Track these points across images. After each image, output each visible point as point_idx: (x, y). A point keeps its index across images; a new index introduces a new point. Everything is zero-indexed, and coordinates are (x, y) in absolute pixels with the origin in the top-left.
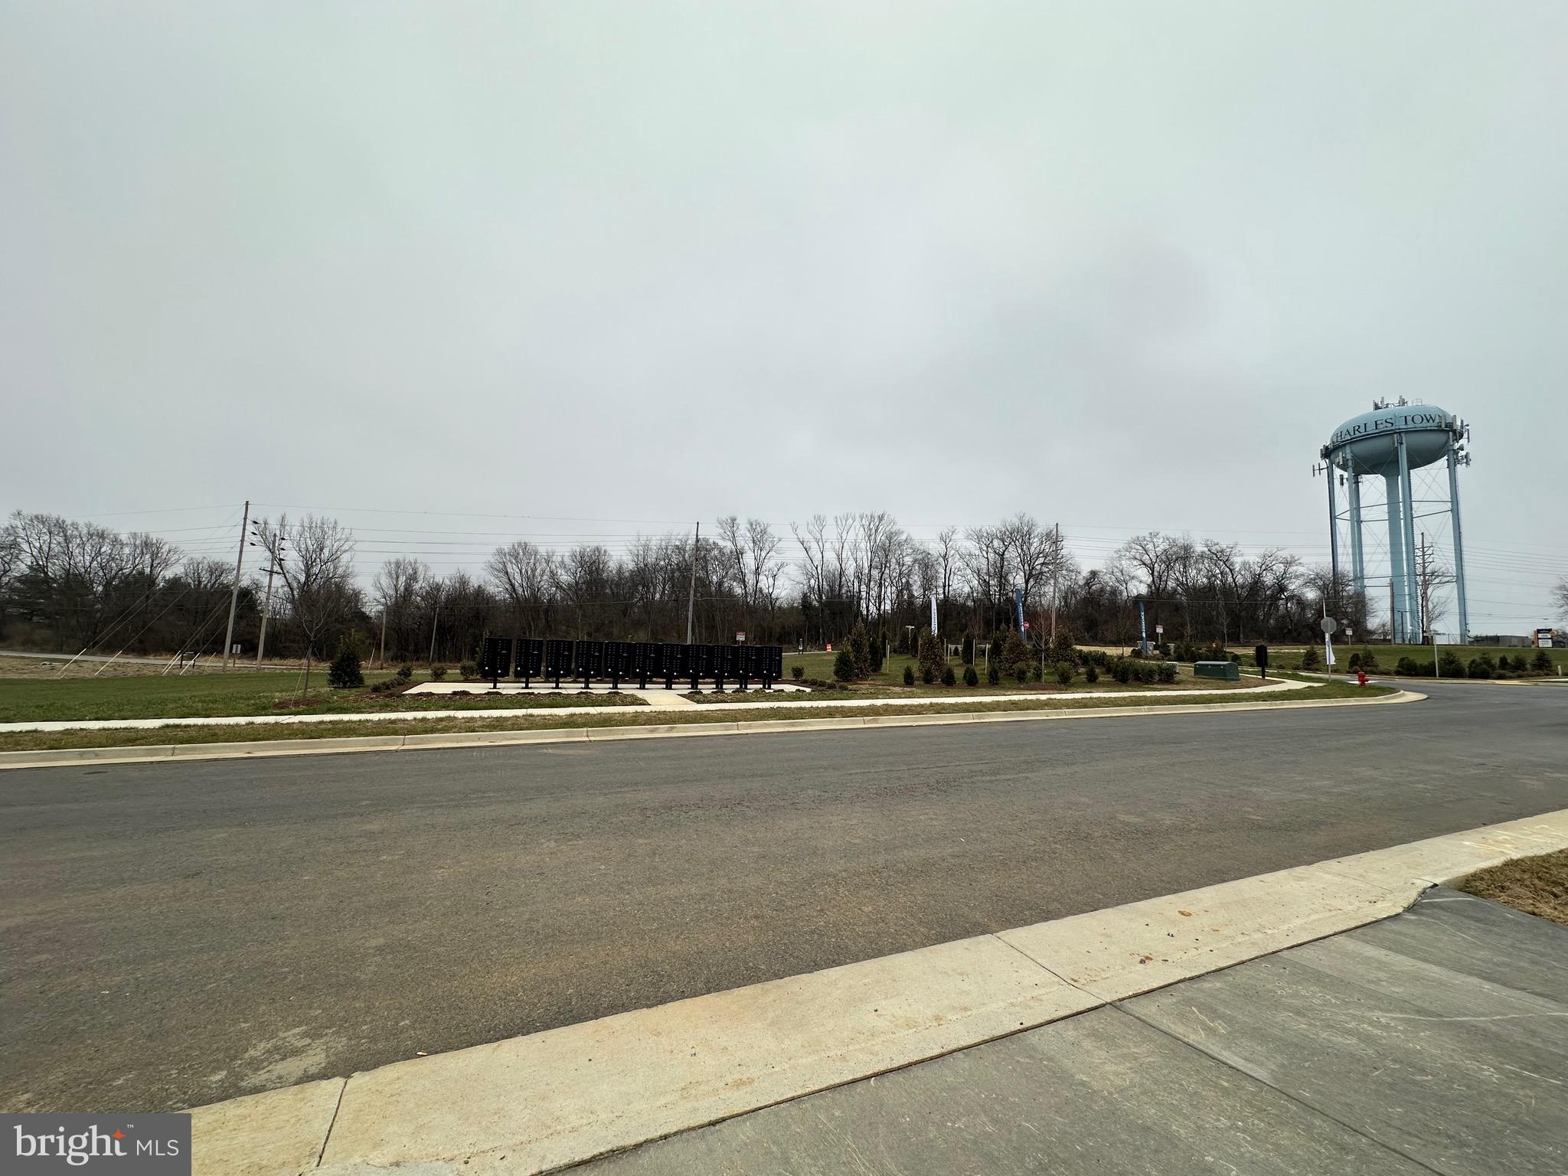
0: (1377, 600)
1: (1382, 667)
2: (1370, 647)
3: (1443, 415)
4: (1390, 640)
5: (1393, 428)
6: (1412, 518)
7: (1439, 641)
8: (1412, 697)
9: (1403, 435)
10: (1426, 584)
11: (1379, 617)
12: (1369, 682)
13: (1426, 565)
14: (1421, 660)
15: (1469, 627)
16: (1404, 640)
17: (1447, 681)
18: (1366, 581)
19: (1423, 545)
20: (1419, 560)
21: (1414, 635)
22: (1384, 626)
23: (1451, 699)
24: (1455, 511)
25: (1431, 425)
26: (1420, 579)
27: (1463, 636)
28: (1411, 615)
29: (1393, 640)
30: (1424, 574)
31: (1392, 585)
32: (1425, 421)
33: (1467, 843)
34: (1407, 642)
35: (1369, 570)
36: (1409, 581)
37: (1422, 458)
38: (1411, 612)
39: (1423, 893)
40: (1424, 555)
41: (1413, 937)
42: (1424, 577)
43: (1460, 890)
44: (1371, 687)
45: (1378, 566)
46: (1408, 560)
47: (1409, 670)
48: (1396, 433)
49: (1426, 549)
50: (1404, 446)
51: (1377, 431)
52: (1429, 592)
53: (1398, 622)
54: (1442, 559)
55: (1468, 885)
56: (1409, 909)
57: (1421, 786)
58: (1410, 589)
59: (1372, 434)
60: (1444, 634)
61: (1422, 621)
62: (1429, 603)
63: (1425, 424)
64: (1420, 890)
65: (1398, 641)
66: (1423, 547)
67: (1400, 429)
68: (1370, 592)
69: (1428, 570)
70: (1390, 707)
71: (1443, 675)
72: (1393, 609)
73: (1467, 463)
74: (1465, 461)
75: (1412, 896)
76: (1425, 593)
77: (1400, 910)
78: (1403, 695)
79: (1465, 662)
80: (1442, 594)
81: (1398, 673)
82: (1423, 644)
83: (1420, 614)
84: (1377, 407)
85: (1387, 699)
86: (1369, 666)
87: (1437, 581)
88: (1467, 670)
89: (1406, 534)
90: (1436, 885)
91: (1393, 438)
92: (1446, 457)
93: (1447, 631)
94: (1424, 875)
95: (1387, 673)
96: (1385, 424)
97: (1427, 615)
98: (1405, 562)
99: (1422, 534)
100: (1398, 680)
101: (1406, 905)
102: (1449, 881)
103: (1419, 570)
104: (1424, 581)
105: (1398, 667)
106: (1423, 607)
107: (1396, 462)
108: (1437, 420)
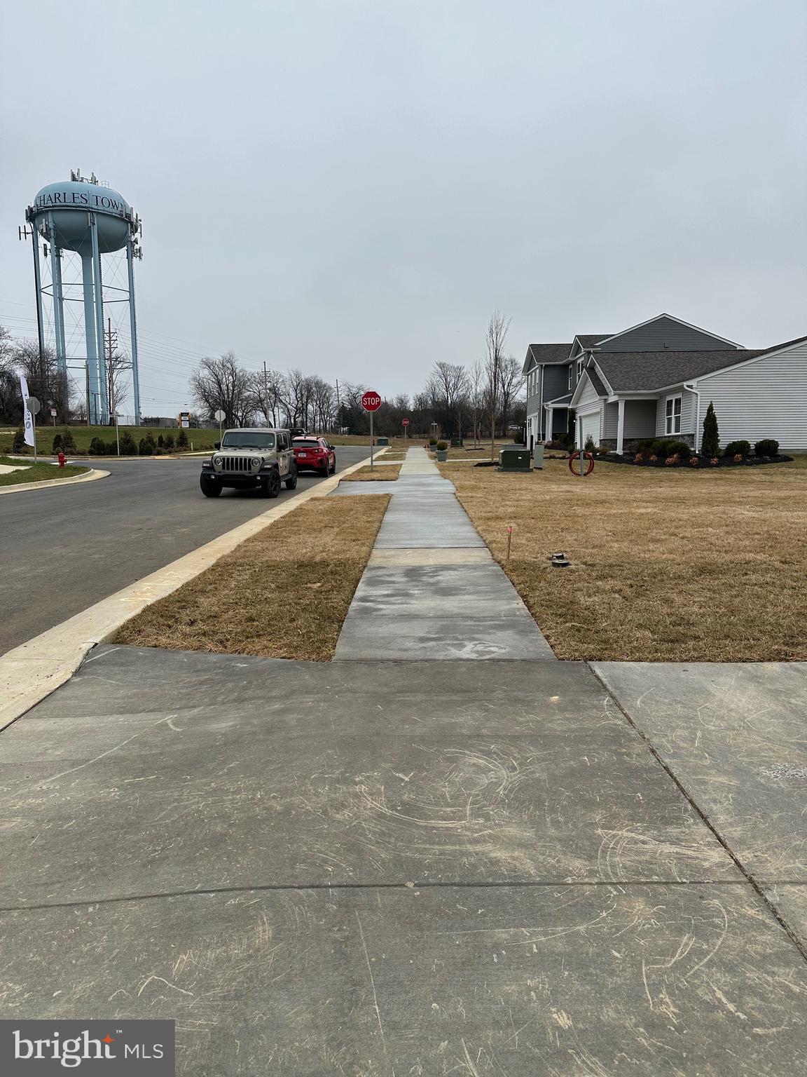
0: (76, 381)
1: (79, 448)
2: (70, 428)
3: (124, 205)
4: (86, 421)
5: (87, 205)
6: (102, 302)
7: (121, 422)
8: (99, 474)
9: (95, 215)
10: (112, 369)
11: (77, 400)
12: (68, 462)
13: (112, 349)
14: (107, 441)
15: (141, 410)
16: (96, 422)
17: (125, 459)
18: (67, 361)
19: (110, 331)
20: (108, 346)
21: (104, 415)
22: (81, 407)
23: (126, 474)
24: (132, 300)
25: (114, 211)
26: (108, 363)
27: (137, 417)
28: (101, 397)
29: (88, 422)
30: (110, 359)
31: (87, 367)
32: (111, 206)
33: (123, 600)
34: (99, 423)
35: (69, 351)
36: (100, 366)
37: (110, 244)
38: (102, 395)
39: (87, 655)
40: (110, 340)
41: (76, 697)
42: (111, 362)
43: (113, 643)
44: (70, 467)
45: (76, 348)
46: (99, 344)
47: (100, 449)
48: (90, 211)
49: (112, 335)
50: (96, 226)
51: (74, 204)
52: (114, 376)
53: (92, 404)
54: (122, 347)
55: (119, 638)
56: (76, 674)
57: (96, 556)
58: (100, 371)
59: (71, 206)
60: (123, 416)
61: (110, 403)
62: (115, 386)
63: (110, 209)
64: (85, 652)
65: (93, 422)
66: (110, 333)
67: (92, 208)
68: (71, 373)
69: (113, 356)
70: (83, 485)
71: (122, 454)
72: (88, 393)
73: (140, 257)
74: (138, 255)
75: (79, 659)
76: (111, 377)
77: (69, 676)
78: (93, 473)
79: (137, 441)
80: (123, 378)
81: (91, 453)
82: (110, 425)
83: (108, 397)
84: (74, 179)
85: (81, 478)
86: (69, 447)
87: (119, 366)
88: (138, 448)
89: (98, 318)
90: (96, 644)
91: (87, 215)
92: (125, 248)
93: (126, 414)
94: (88, 639)
95: (83, 454)
96: (81, 199)
97: (112, 399)
98: (97, 345)
99: (109, 319)
100: (92, 460)
101: (74, 671)
102: (106, 638)
103: (107, 355)
104: (111, 366)
105: (91, 447)
106: (110, 390)
107: (89, 242)
108: (120, 209)
